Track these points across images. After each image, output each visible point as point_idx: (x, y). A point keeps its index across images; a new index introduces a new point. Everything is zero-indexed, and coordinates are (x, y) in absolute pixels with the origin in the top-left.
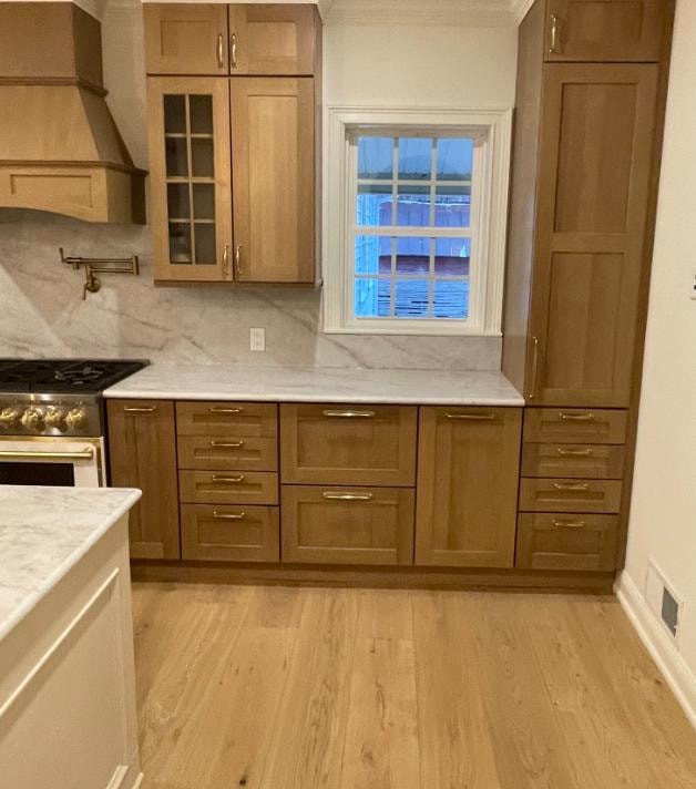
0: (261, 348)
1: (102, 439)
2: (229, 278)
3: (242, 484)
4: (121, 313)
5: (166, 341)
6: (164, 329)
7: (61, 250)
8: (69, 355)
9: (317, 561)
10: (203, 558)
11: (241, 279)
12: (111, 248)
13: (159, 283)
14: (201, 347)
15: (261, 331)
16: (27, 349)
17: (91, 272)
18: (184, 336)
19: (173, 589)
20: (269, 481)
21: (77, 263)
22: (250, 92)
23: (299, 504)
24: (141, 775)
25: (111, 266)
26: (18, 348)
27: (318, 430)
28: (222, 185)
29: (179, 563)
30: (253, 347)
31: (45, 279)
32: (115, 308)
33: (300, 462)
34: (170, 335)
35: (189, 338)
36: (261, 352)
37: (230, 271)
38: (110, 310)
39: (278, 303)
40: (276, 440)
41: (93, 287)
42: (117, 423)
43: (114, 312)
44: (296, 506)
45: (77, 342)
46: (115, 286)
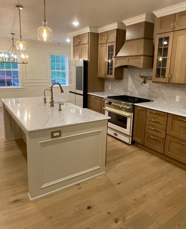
0: (178, 101)
1: (132, 114)
2: (167, 82)
3: (157, 131)
4: (149, 89)
5: (157, 96)
6: (157, 93)
7: (140, 74)
8: (139, 97)
9: (172, 157)
10: (147, 146)
11: (170, 82)
12: (149, 74)
13: (153, 82)
14: (164, 99)
15: (179, 96)
16: (132, 95)
17: (145, 79)
18: (161, 96)
19: (141, 151)
20: (163, 133)
21: (142, 77)
22: (178, 34)
23: (170, 140)
24: (105, 172)
25: (149, 78)
26: (131, 94)
27: (176, 122)
28: (169, 58)
29: (143, 145)
30: (176, 101)
31: (137, 80)
32: (148, 87)
33: (171, 130)
34: (158, 95)
35: (162, 96)
36: (178, 102)
37: (168, 80)
38: (147, 88)
39: (184, 89)
40: (166, 123)
41: (145, 82)
42: (136, 111)
43: (148, 88)
44: (169, 141)
45: (141, 94)
46: (148, 83)
